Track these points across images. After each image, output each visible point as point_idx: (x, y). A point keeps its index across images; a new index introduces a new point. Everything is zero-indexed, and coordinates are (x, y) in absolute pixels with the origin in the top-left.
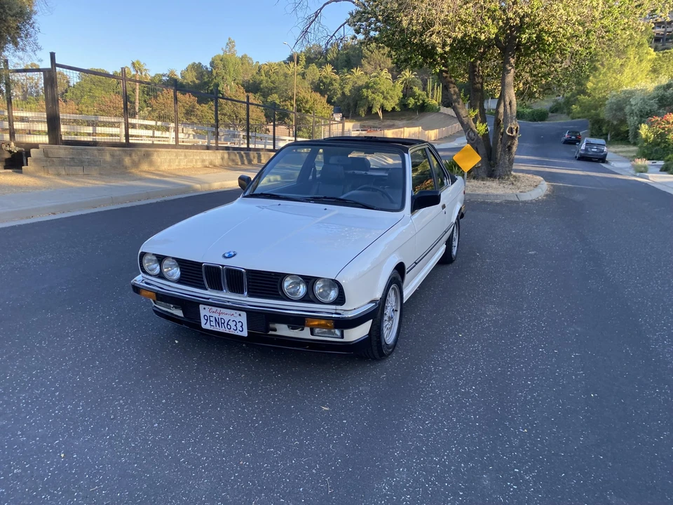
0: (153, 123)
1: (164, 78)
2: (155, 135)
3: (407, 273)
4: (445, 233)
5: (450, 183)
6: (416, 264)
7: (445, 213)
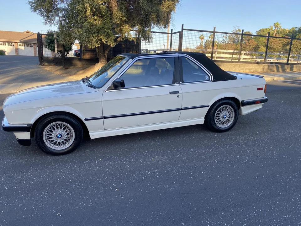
0: (232, 51)
1: (296, 29)
2: (233, 57)
3: (86, 120)
4: (182, 109)
5: (211, 80)
6: (105, 118)
7: (178, 97)
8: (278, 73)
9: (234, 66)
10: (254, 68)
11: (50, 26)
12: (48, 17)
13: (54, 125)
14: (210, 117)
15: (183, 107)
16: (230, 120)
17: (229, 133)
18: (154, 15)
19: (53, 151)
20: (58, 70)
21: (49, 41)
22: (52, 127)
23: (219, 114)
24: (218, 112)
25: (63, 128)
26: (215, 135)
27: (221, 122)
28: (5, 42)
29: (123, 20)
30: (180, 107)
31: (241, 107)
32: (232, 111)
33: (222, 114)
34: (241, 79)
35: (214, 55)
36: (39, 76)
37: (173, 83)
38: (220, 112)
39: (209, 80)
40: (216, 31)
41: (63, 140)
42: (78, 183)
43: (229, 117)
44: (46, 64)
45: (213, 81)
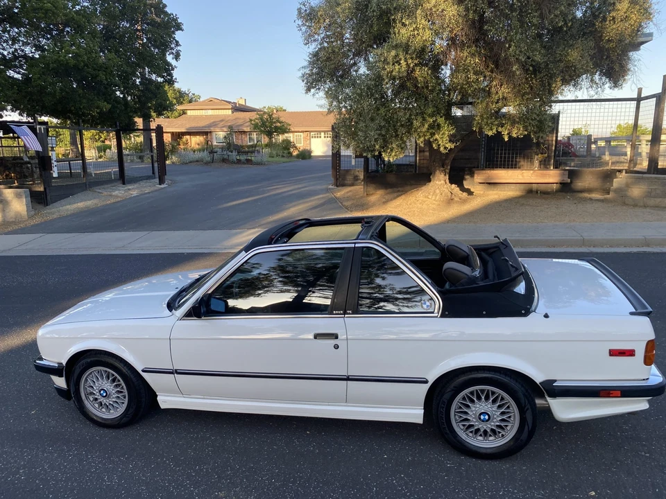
3: (143, 371)
4: (348, 379)
5: (438, 313)
6: (177, 372)
7: (336, 347)
16: (508, 428)
23: (466, 406)
24: (463, 399)
31: (548, 399)
33: (478, 408)
37: (330, 312)
38: (487, 398)
39: (433, 313)
41: (110, 401)
43: (503, 420)
45: (442, 316)
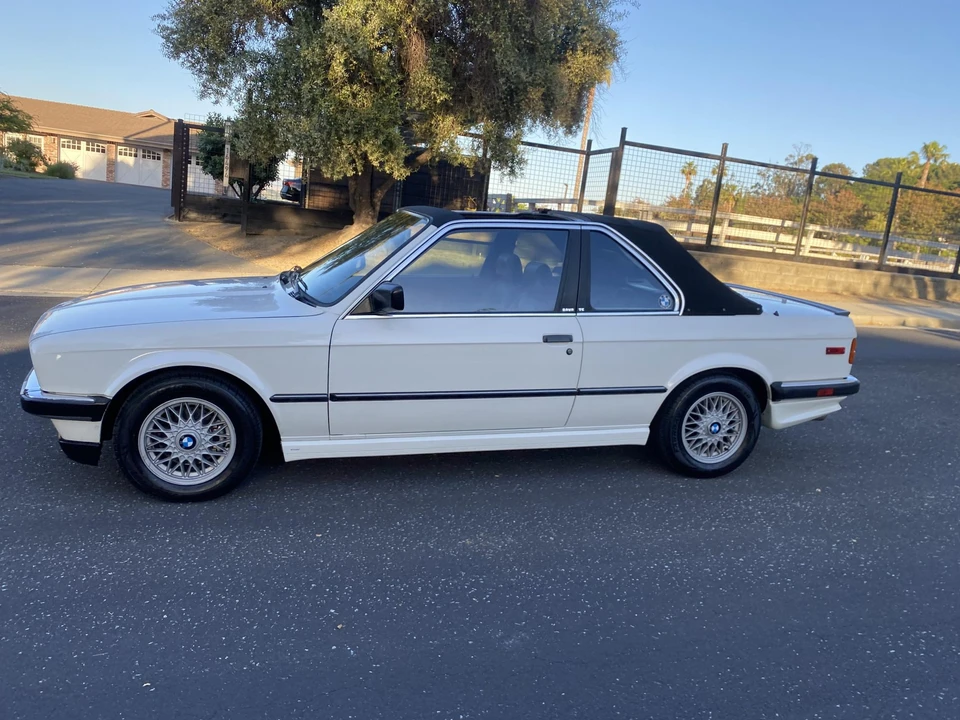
0: (777, 222)
2: (780, 240)
3: (273, 400)
4: (579, 392)
5: (679, 310)
6: (334, 398)
7: (569, 352)
8: (922, 303)
9: (780, 270)
10: (843, 279)
11: (217, 102)
12: (214, 76)
13: (177, 409)
14: (666, 424)
15: (584, 385)
16: (732, 440)
17: (728, 480)
18: (535, 94)
19: (166, 487)
20: (224, 238)
21: (209, 147)
22: (170, 412)
23: (697, 418)
24: (694, 410)
25: (202, 418)
26: (682, 483)
27: (704, 445)
28: (80, 139)
29: (438, 101)
30: (572, 385)
31: (771, 403)
32: (739, 413)
33: (709, 419)
34: (776, 314)
35: (717, 230)
36: (165, 252)
37: (558, 310)
39: (672, 310)
40: (727, 155)
41: (197, 455)
42: (224, 593)
43: (730, 431)
44: (193, 215)
45: (683, 314)
